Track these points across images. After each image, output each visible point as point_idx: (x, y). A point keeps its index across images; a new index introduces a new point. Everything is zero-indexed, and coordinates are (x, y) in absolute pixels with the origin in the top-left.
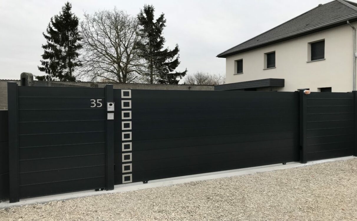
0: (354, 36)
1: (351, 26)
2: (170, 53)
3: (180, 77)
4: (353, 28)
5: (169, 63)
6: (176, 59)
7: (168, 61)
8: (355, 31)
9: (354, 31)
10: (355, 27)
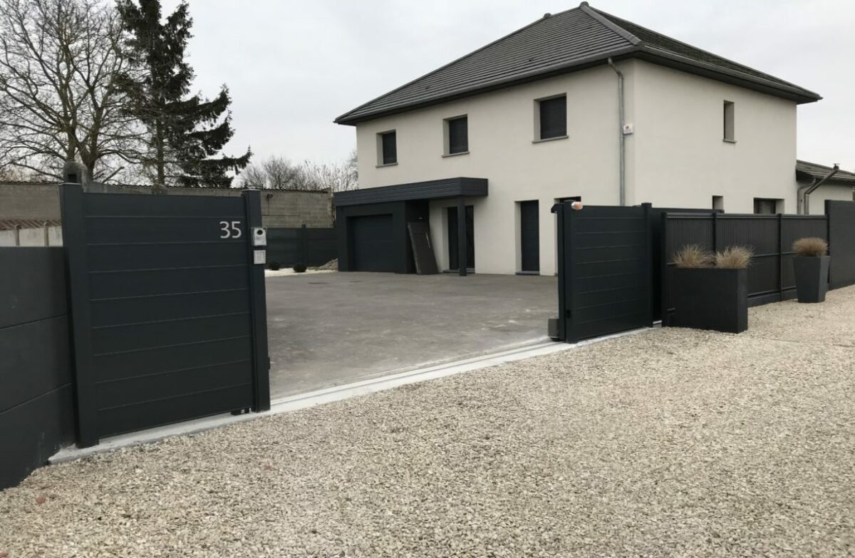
0: (621, 91)
1: (615, 70)
2: (207, 107)
3: (234, 168)
4: (619, 74)
5: (206, 132)
6: (223, 122)
7: (202, 126)
8: (623, 79)
9: (620, 80)
10: (622, 72)
